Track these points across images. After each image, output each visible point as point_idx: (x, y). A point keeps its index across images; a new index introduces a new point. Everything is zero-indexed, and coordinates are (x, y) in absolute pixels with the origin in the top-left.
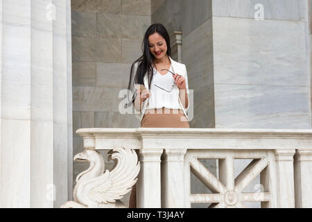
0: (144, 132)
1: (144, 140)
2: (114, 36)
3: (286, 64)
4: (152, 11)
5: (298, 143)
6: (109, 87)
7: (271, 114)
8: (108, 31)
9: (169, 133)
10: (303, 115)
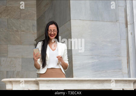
0: (40, 80)
1: (40, 85)
2: (17, 31)
3: (110, 45)
4: (37, 18)
5: (124, 86)
6: (15, 58)
7: (103, 71)
8: (14, 28)
9: (54, 81)
10: (119, 71)
